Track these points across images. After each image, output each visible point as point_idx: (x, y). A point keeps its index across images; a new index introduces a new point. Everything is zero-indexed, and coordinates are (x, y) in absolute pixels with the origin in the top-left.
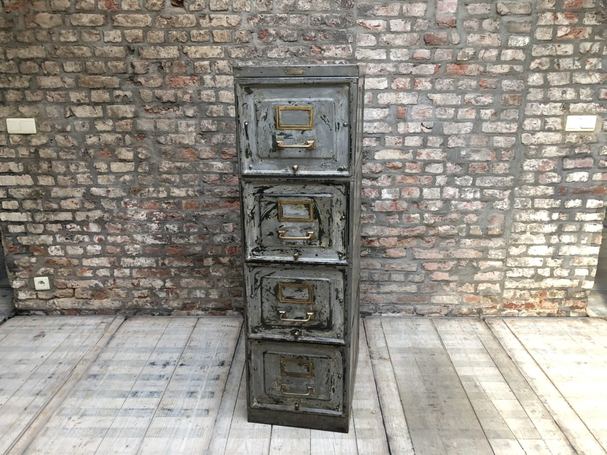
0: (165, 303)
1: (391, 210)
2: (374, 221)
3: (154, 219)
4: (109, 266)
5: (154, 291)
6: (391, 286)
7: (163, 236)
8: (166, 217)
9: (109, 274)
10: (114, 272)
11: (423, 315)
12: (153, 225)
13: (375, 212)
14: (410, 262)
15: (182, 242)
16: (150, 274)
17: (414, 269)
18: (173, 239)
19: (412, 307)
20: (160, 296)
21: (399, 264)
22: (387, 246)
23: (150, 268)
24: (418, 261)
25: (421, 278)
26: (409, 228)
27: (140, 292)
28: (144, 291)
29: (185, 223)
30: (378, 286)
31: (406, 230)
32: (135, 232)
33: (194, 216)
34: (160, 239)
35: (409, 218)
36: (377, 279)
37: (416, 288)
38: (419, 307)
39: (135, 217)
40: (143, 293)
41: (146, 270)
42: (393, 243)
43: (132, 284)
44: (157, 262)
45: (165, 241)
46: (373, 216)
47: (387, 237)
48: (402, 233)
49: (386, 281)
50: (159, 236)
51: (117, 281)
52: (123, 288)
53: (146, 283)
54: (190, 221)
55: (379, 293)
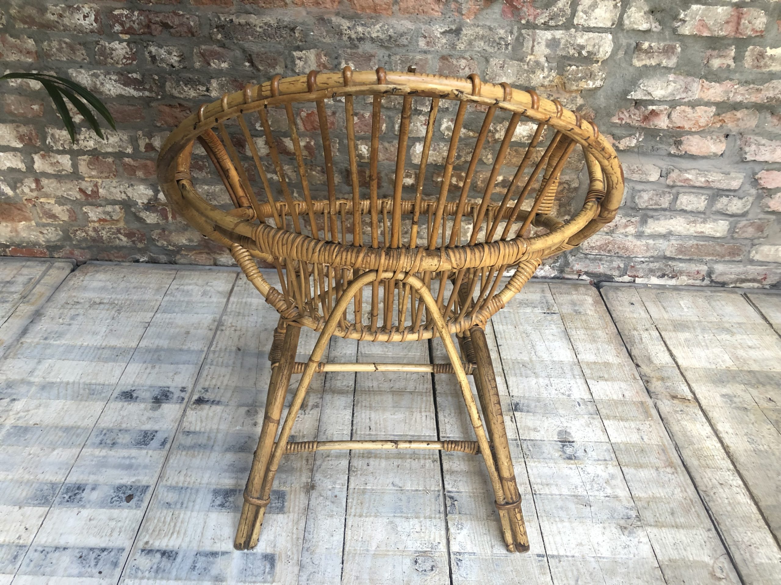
0: (161, 236)
1: (722, 33)
2: (672, 62)
3: (118, 28)
4: (20, 146)
5: (133, 209)
6: (673, 222)
7: (143, 76)
8: (148, 26)
9: (22, 166)
10: (33, 162)
11: (723, 284)
12: (115, 45)
13: (682, 38)
14: (727, 169)
15: (192, 94)
16: (121, 169)
17: (735, 184)
18: (168, 84)
19: (704, 268)
20: (148, 221)
21: (702, 172)
22: (687, 127)
23: (119, 155)
24: (748, 166)
25: (745, 206)
26: (754, 83)
27: (100, 209)
28: (109, 208)
29: (198, 45)
30: (644, 221)
31: (742, 89)
32: (72, 63)
33: (221, 27)
34: (137, 84)
35: (762, 55)
36: (643, 205)
37: (727, 228)
38: (719, 268)
39: (66, 21)
40: (108, 213)
41: (110, 160)
42: (703, 122)
43: (81, 190)
44: (134, 141)
45: (151, 90)
46: (673, 48)
47: (693, 104)
48: (731, 95)
49: (664, 210)
50: (135, 75)
51: (45, 182)
52: (61, 201)
53: (113, 190)
54: (210, 39)
55: (639, 235)
